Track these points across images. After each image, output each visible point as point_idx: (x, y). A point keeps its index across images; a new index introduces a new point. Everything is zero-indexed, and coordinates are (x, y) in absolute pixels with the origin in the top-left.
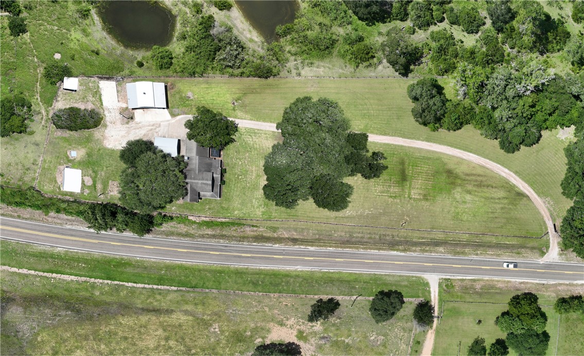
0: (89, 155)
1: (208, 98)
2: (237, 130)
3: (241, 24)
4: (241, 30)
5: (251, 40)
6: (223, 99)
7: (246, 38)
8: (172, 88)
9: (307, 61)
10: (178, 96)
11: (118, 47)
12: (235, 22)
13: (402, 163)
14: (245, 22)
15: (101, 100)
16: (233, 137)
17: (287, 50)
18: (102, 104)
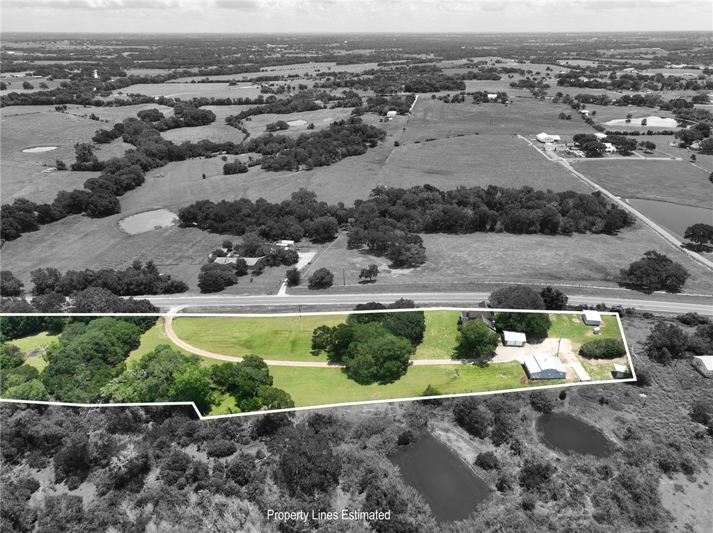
0: (582, 333)
1: (484, 377)
2: (452, 356)
3: (461, 446)
4: (460, 440)
5: (447, 431)
6: (470, 377)
7: (453, 432)
8: (522, 379)
9: (382, 416)
10: (516, 374)
11: (578, 416)
12: (468, 447)
13: (292, 351)
14: (456, 449)
15: (584, 367)
16: (454, 351)
17: (404, 424)
18: (582, 365)
